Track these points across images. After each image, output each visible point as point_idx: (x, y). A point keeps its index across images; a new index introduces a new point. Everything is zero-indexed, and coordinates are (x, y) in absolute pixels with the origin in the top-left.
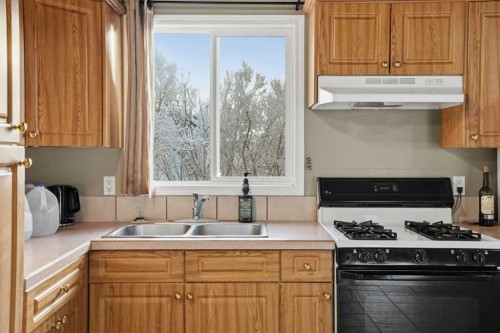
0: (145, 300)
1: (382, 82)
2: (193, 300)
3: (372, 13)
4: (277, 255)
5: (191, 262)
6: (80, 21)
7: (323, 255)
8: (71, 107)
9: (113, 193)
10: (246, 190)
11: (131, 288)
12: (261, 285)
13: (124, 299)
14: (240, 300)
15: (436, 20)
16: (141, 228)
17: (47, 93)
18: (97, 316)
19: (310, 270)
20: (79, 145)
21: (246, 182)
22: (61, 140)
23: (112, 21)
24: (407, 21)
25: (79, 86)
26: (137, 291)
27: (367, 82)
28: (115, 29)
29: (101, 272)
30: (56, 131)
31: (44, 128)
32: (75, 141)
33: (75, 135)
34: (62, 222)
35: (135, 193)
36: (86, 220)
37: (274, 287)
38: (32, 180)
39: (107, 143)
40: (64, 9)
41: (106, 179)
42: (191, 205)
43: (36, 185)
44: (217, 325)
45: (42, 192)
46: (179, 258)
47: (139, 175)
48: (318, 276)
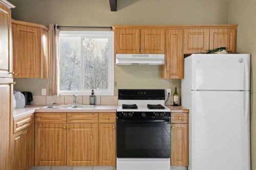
0: (53, 129)
1: (138, 56)
2: (69, 129)
3: (134, 33)
4: (97, 114)
5: (69, 117)
6: (32, 35)
7: (113, 114)
8: (29, 64)
9: (45, 94)
10: (93, 94)
11: (49, 125)
12: (93, 124)
13: (47, 129)
14: (86, 129)
15: (155, 35)
16: (54, 107)
17: (21, 60)
18: (38, 134)
19: (108, 119)
20: (32, 77)
21: (93, 91)
22: (26, 76)
23: (44, 33)
24: (146, 36)
25: (32, 57)
26: (51, 126)
27: (132, 56)
28: (46, 36)
29: (39, 120)
30: (24, 73)
31: (20, 72)
32: (30, 76)
33: (30, 74)
34: (26, 104)
35: (52, 95)
36: (35, 104)
37: (96, 125)
38: (16, 90)
39: (42, 77)
40: (27, 32)
41: (42, 89)
42: (73, 99)
43: (17, 91)
44: (77, 138)
45: (19, 94)
46: (65, 115)
47: (54, 88)
48: (111, 121)
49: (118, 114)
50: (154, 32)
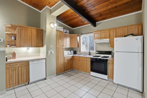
1: (100, 40)
4: (86, 58)
8: (73, 44)
11: (76, 59)
14: (83, 62)
15: (106, 33)
19: (89, 59)
24: (102, 33)
32: (74, 47)
35: (80, 52)
40: (73, 36)
46: (79, 57)
49: (91, 58)
50: (105, 31)
